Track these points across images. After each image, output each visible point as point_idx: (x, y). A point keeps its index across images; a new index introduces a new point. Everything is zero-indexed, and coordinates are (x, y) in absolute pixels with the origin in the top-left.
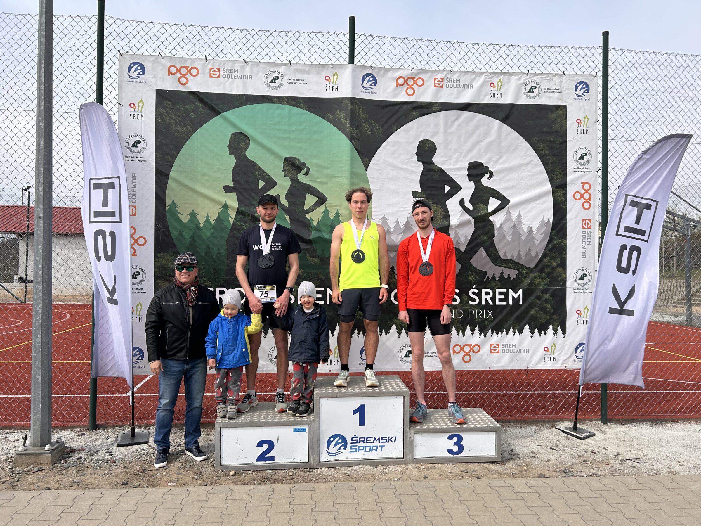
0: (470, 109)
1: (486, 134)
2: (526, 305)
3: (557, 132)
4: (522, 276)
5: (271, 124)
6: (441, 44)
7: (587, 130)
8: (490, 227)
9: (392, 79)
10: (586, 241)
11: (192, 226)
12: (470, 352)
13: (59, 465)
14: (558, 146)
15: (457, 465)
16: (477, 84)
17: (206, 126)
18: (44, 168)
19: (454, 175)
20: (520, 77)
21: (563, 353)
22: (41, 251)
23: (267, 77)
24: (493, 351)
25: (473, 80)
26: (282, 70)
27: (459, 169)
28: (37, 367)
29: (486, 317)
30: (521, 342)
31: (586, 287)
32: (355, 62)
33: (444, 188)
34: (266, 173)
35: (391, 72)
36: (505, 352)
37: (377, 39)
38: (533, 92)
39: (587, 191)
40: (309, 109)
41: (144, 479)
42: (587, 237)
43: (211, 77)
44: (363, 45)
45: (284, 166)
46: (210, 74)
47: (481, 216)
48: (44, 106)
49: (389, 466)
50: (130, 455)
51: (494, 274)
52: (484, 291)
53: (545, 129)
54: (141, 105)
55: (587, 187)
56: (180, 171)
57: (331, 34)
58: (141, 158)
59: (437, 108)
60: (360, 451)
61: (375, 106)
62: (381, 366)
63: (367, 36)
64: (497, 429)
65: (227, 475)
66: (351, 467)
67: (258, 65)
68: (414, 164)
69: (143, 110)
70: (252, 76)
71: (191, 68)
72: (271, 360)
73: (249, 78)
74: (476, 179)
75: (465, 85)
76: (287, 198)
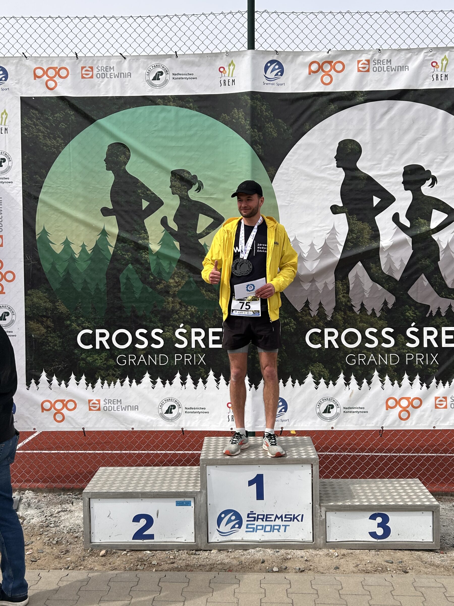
0: (405, 97)
1: (427, 129)
5: (155, 130)
8: (433, 248)
9: (303, 65)
11: (66, 257)
12: (408, 407)
15: (381, 553)
16: (413, 65)
17: (78, 138)
19: (386, 183)
23: (149, 73)
24: (438, 406)
25: (409, 59)
26: (166, 63)
27: (391, 175)
29: (429, 363)
32: (255, 47)
33: (372, 200)
34: (150, 190)
35: (301, 57)
40: (201, 109)
43: (83, 77)
44: (265, 26)
45: (171, 181)
46: (82, 74)
47: (421, 234)
49: (294, 551)
51: (439, 308)
52: (426, 330)
54: (4, 116)
56: (50, 193)
57: (226, 14)
58: (6, 179)
59: (362, 99)
60: (258, 531)
61: (282, 100)
62: (294, 424)
63: (270, 13)
64: (434, 508)
65: (96, 555)
66: (246, 550)
67: (138, 59)
68: (332, 171)
69: (6, 123)
70: (130, 73)
71: (60, 69)
72: (162, 415)
73: (128, 75)
74: (414, 187)
75: (398, 67)
76: (176, 219)
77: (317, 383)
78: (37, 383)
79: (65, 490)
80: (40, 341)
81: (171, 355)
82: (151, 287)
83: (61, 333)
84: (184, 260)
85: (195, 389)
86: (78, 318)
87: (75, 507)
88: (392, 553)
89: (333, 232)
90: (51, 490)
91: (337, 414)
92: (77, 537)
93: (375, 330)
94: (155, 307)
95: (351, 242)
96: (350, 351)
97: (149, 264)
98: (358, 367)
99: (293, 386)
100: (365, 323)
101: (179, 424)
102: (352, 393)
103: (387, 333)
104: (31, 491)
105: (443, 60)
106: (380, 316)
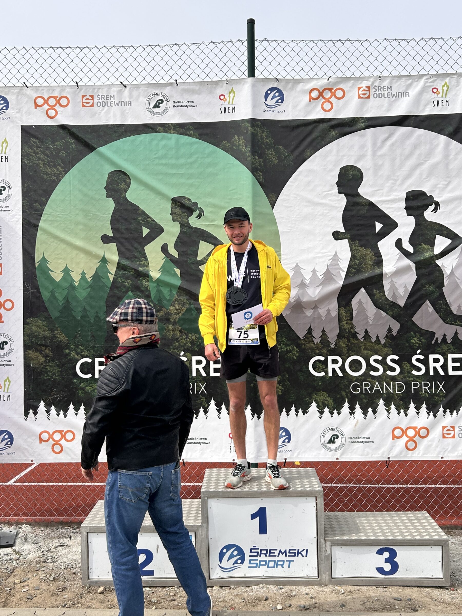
0: (406, 123)
1: (430, 153)
5: (155, 158)
6: (366, 44)
8: (437, 273)
11: (66, 285)
12: (415, 436)
15: (389, 589)
16: (414, 91)
17: (78, 166)
19: (388, 208)
23: (149, 101)
24: (446, 435)
25: (409, 86)
26: (167, 91)
27: (393, 201)
29: (436, 391)
32: (256, 75)
33: (374, 226)
34: (150, 218)
35: (301, 84)
37: (283, 44)
40: (201, 137)
43: (83, 106)
45: (172, 208)
46: (83, 103)
47: (424, 260)
49: (299, 587)
51: (445, 335)
52: (431, 357)
54: (4, 145)
56: (50, 221)
57: (226, 43)
58: (6, 207)
59: (363, 125)
60: (261, 566)
61: (283, 127)
62: (298, 455)
63: (270, 42)
64: (443, 542)
65: (94, 592)
66: (249, 586)
67: (138, 88)
68: (334, 198)
69: (7, 151)
70: (131, 102)
71: (61, 98)
73: (128, 104)
74: (417, 212)
75: (399, 93)
76: (176, 246)
77: (321, 412)
78: (35, 413)
79: (63, 524)
80: (39, 370)
83: (60, 362)
84: (185, 287)
86: (77, 346)
87: (73, 541)
88: (400, 590)
89: (335, 258)
90: (48, 524)
91: (342, 445)
92: (74, 573)
93: (380, 358)
95: (353, 269)
96: (355, 379)
97: (150, 291)
98: (363, 396)
99: (297, 415)
100: (369, 350)
102: (357, 422)
103: (393, 361)
104: (28, 525)
105: (443, 86)
106: (385, 343)
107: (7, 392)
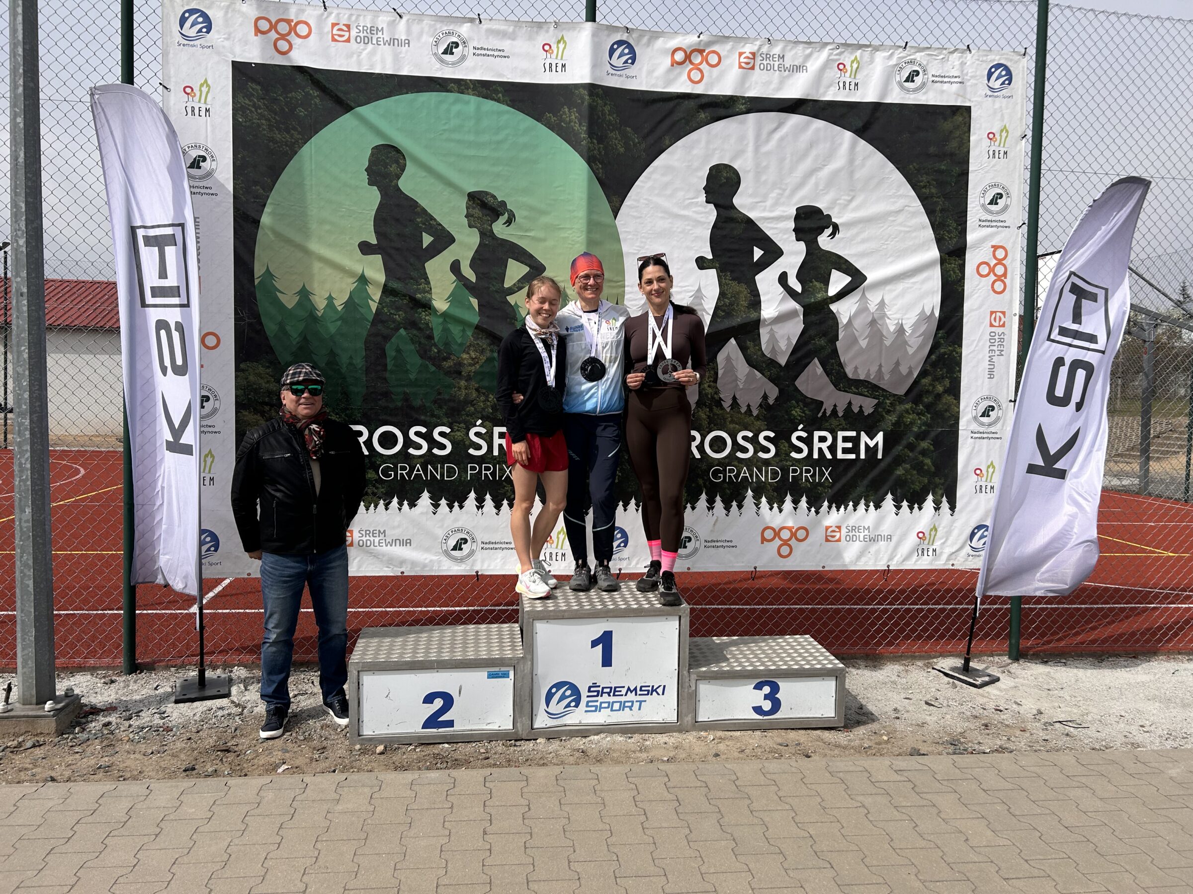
0: (801, 110)
1: (829, 156)
2: (889, 459)
3: (952, 155)
4: (884, 409)
5: (445, 130)
7: (1006, 153)
8: (830, 322)
10: (995, 348)
11: (302, 314)
12: (790, 539)
13: (71, 736)
14: (954, 180)
15: (769, 734)
16: (814, 65)
17: (325, 132)
18: (27, 203)
20: (892, 54)
21: (949, 542)
22: (26, 356)
23: (437, 43)
24: (830, 538)
25: (808, 57)
27: (779, 219)
28: (26, 565)
29: (820, 479)
30: (879, 522)
31: (992, 429)
32: (597, 18)
33: (752, 253)
34: (435, 220)
35: (661, 39)
36: (851, 539)
38: (913, 81)
39: (1000, 262)
40: (514, 104)
41: (224, 760)
42: (997, 342)
43: (334, 40)
45: (467, 208)
46: (333, 35)
47: (815, 303)
48: (24, 86)
49: (653, 735)
50: (197, 718)
51: (835, 406)
52: (817, 434)
53: (932, 150)
54: (205, 89)
55: (1000, 254)
56: (278, 215)
58: (206, 188)
59: (743, 107)
60: (602, 710)
61: (634, 100)
62: (637, 563)
64: (838, 672)
65: (370, 753)
66: (586, 737)
67: (421, 21)
68: (700, 208)
69: (208, 100)
70: (409, 41)
71: (298, 23)
72: (446, 553)
73: (405, 44)
74: (809, 237)
75: (793, 66)
76: (473, 265)
81: (462, 466)
82: (434, 365)
84: (485, 326)
85: (497, 514)
88: (784, 734)
89: (699, 294)
91: (696, 550)
93: (750, 434)
94: (440, 394)
96: (716, 463)
97: (432, 329)
98: (726, 486)
100: (736, 424)
101: (472, 565)
102: (717, 520)
103: (767, 438)
104: (242, 668)
106: (758, 415)
107: (209, 472)
